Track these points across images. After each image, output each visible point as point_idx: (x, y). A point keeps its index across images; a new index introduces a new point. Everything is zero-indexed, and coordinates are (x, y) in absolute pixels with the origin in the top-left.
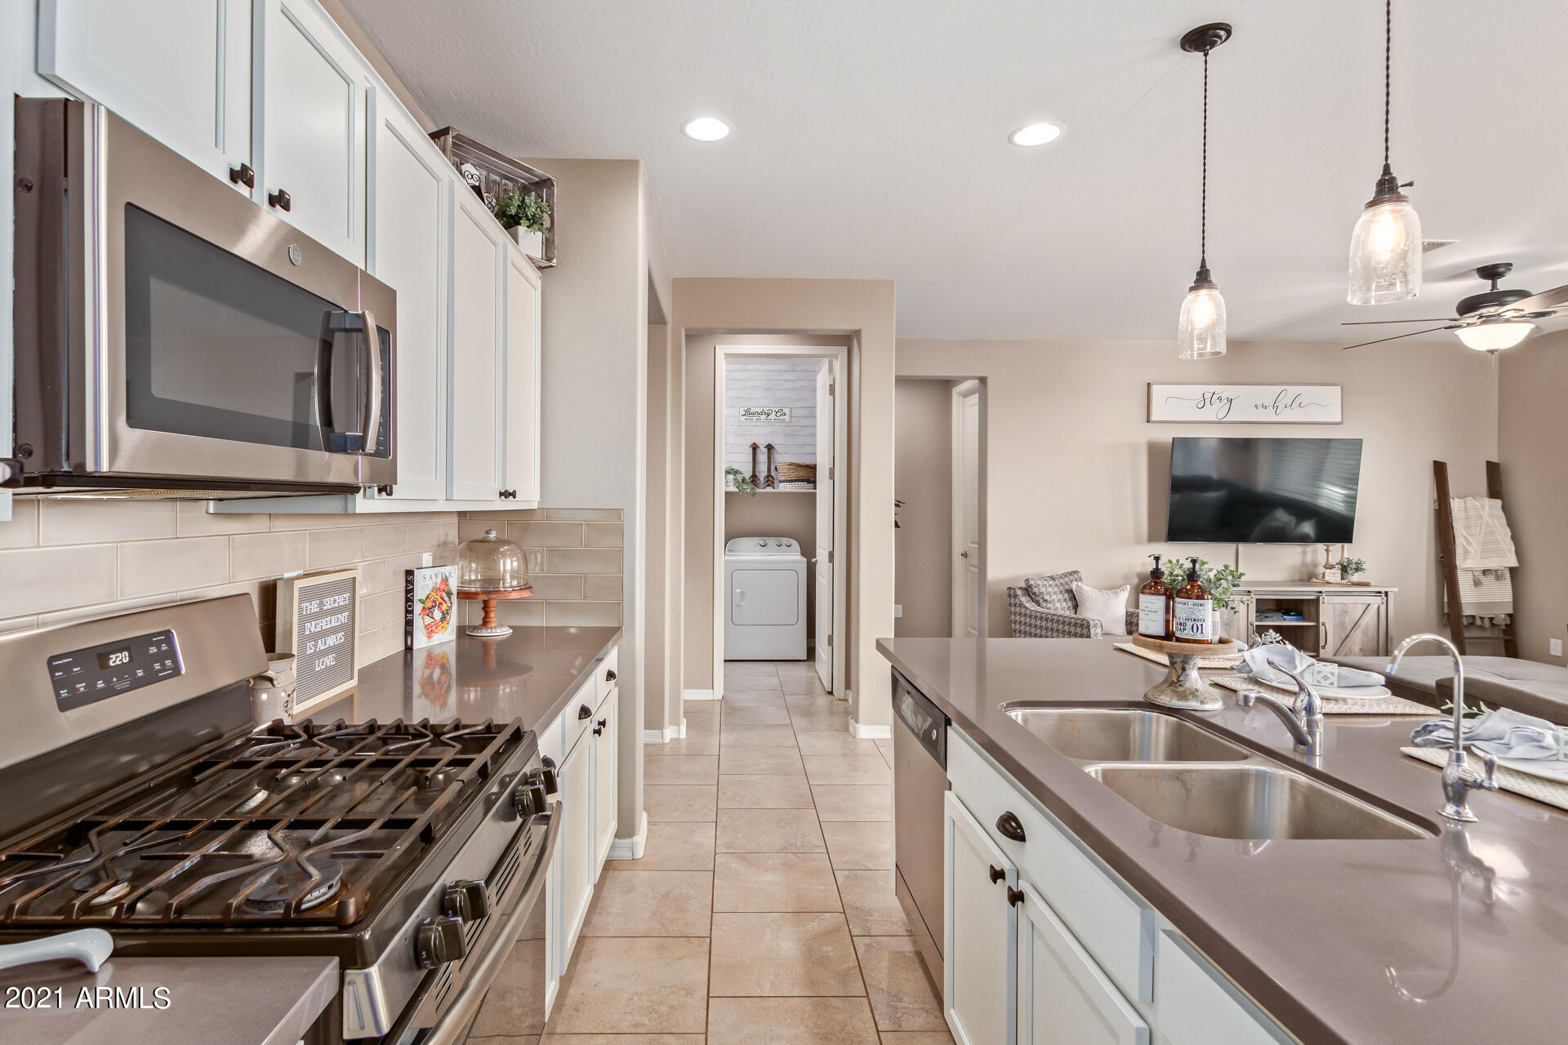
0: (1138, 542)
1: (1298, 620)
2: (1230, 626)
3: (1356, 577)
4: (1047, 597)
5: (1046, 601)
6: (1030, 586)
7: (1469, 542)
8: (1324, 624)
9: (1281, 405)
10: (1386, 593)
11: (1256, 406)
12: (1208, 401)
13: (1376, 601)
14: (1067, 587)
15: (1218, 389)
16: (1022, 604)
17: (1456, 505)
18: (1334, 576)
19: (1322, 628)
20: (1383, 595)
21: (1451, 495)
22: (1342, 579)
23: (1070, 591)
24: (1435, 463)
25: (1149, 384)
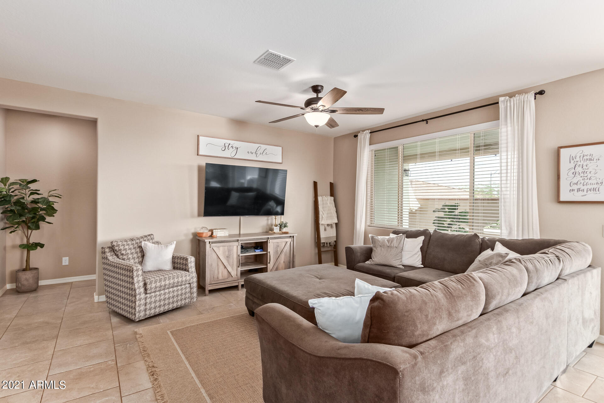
0: (192, 216)
1: (261, 252)
2: (229, 258)
3: (284, 230)
4: (124, 252)
5: (122, 254)
6: (113, 246)
7: (323, 214)
8: (269, 252)
9: (258, 153)
10: (293, 236)
11: (248, 152)
12: (227, 148)
13: (289, 240)
14: (139, 245)
15: (232, 142)
16: (107, 258)
17: (320, 199)
18: (276, 230)
19: (269, 254)
20: (292, 237)
21: (318, 195)
22: (280, 231)
23: (140, 247)
24: (314, 182)
25: (198, 136)
